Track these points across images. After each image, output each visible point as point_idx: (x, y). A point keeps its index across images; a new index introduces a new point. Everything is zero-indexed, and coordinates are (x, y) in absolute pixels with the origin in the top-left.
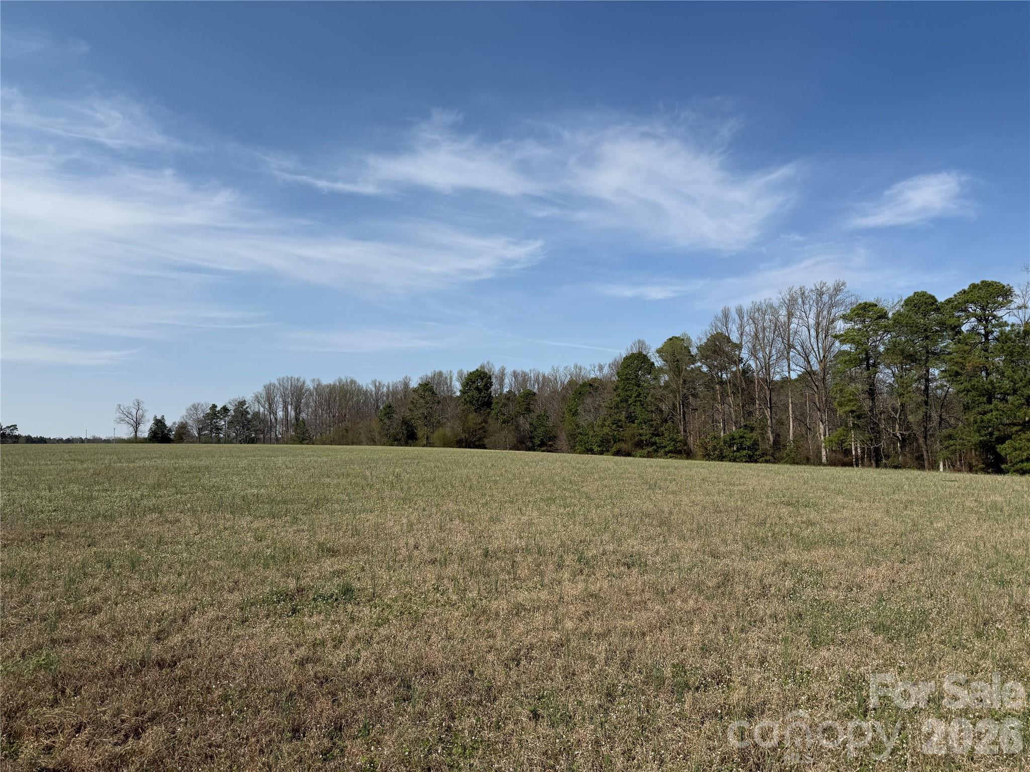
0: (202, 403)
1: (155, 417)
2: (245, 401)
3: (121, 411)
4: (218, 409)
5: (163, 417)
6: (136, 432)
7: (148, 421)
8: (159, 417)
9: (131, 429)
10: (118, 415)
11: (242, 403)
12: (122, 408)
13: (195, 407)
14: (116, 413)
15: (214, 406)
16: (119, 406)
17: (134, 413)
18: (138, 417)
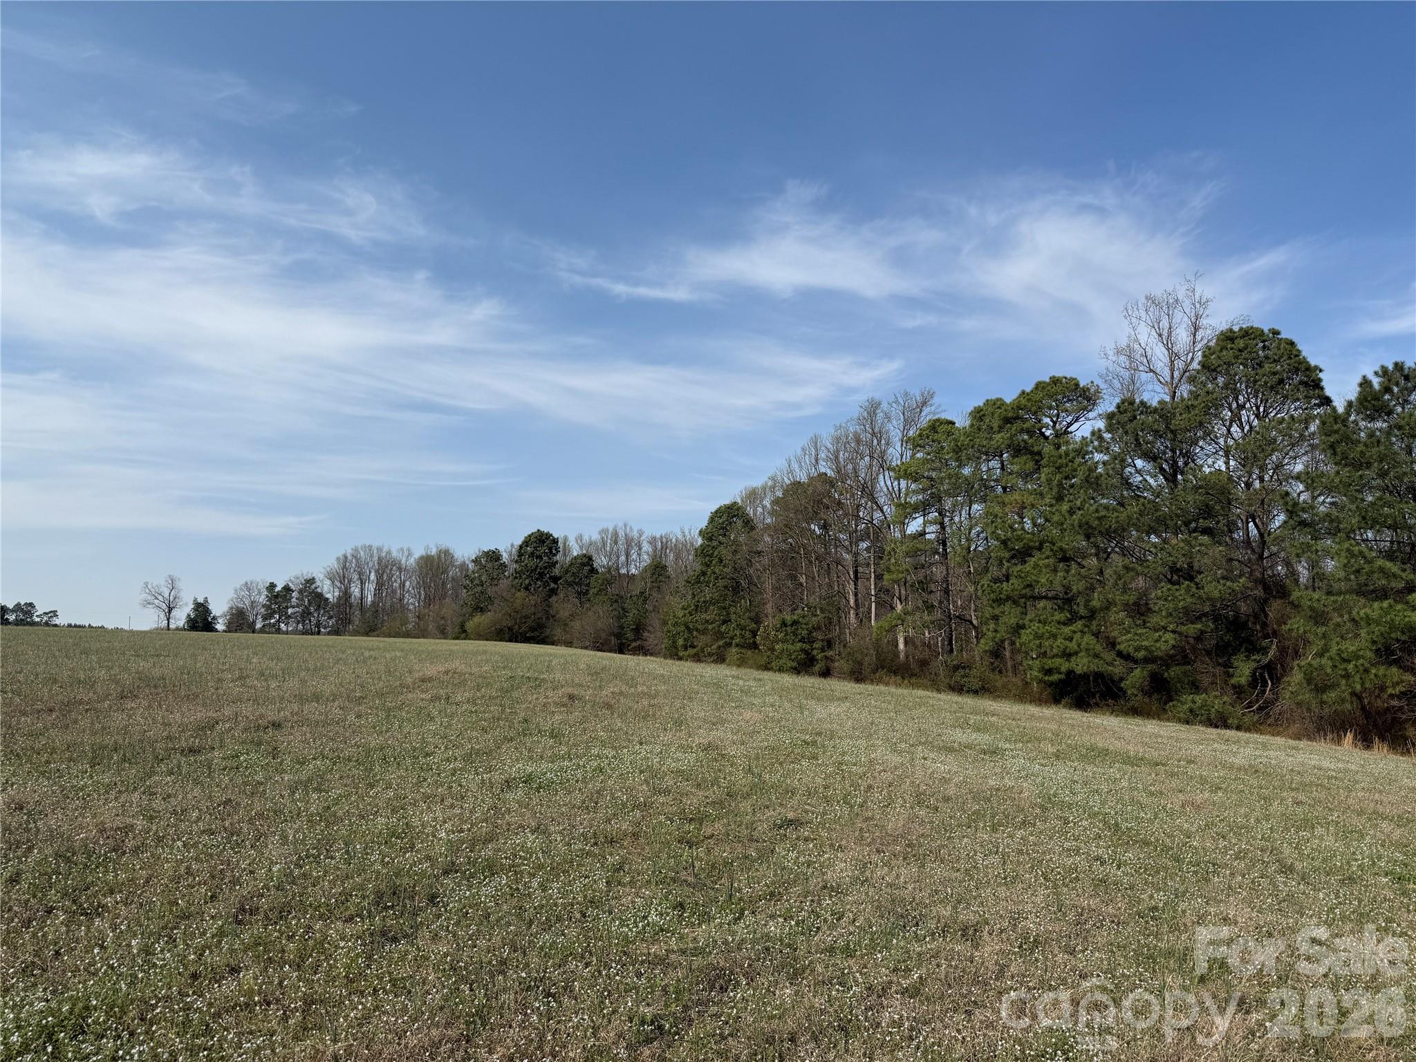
0: (258, 580)
1: (195, 600)
2: (314, 579)
3: (147, 591)
4: (278, 589)
5: (206, 600)
6: (168, 620)
7: (186, 604)
8: (201, 600)
9: (162, 616)
10: (144, 596)
11: (311, 581)
12: (150, 586)
13: (248, 587)
14: (141, 594)
15: (273, 586)
16: (146, 584)
17: (166, 595)
18: (171, 599)
